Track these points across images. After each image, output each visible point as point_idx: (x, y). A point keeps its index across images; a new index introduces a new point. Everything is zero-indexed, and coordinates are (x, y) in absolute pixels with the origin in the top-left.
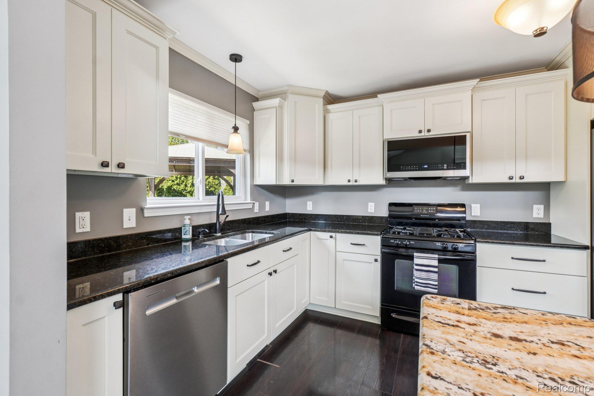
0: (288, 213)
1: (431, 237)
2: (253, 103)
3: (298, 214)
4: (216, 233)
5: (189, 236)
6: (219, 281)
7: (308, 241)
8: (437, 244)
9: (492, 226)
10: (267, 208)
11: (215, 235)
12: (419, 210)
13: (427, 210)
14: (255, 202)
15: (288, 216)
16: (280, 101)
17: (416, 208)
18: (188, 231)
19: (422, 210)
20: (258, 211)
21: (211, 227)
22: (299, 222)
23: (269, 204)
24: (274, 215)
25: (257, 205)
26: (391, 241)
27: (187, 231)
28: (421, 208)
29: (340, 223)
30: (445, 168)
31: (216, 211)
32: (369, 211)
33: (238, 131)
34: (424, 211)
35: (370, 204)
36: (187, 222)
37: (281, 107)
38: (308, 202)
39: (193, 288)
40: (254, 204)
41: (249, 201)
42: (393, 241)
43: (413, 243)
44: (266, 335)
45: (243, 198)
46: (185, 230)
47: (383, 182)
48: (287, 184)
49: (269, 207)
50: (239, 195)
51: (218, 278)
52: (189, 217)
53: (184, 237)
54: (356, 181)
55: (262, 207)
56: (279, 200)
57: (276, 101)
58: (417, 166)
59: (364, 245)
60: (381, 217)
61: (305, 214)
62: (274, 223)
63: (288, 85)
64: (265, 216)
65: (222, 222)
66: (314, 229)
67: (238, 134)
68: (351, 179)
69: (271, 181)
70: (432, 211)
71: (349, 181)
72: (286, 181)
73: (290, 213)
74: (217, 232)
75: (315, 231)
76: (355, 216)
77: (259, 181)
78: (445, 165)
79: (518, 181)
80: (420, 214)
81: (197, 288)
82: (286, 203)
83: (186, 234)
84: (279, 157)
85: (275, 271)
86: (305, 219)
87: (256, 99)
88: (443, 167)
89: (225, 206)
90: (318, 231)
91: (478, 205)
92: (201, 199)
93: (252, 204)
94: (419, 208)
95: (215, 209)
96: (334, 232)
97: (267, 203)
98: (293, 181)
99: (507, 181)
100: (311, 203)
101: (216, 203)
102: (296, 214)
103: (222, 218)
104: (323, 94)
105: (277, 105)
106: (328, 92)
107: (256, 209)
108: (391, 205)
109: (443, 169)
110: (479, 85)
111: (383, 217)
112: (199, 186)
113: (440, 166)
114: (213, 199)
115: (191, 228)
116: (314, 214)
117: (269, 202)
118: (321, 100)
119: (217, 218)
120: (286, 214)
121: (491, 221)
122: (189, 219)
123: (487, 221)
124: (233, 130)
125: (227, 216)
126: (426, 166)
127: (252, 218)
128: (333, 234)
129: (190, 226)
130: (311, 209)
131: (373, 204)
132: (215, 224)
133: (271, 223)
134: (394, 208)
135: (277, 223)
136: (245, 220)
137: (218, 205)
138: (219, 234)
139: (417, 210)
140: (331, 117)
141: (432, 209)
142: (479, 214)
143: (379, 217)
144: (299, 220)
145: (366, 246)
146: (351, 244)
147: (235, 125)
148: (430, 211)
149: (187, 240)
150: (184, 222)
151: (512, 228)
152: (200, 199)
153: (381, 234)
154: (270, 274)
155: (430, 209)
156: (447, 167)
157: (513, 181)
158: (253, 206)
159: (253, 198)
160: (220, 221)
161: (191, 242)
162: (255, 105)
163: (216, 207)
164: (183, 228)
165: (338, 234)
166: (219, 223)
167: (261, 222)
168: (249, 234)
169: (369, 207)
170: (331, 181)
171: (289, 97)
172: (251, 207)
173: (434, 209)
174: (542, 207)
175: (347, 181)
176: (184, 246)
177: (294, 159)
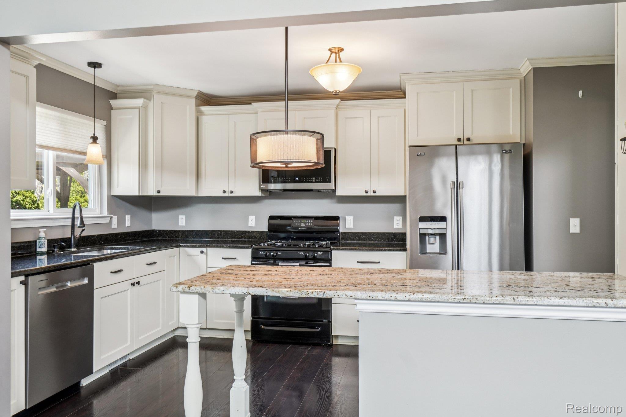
0: (155, 230)
1: (297, 248)
2: (110, 100)
3: (167, 230)
4: (70, 248)
5: (44, 249)
6: (87, 281)
7: (176, 258)
8: (300, 254)
9: (362, 237)
10: (128, 223)
11: (70, 250)
12: (298, 223)
13: (305, 223)
14: (113, 215)
15: (154, 234)
16: (144, 101)
17: (295, 221)
18: (44, 244)
19: (301, 223)
20: (116, 226)
21: (67, 241)
22: (169, 240)
23: (130, 219)
24: (136, 232)
25: (115, 219)
26: (260, 253)
27: (42, 244)
28: (299, 221)
29: (218, 239)
30: (314, 181)
31: (71, 224)
32: (250, 225)
33: (97, 141)
34: (303, 224)
35: (250, 217)
36: (42, 235)
37: (145, 107)
38: (180, 217)
39: (67, 284)
40: (111, 217)
41: (105, 214)
42: (262, 253)
43: (280, 253)
44: (129, 344)
45: (98, 210)
46: (40, 243)
47: (258, 194)
48: (152, 195)
49: (129, 223)
50: (93, 207)
51: (86, 279)
52: (45, 230)
53: (38, 250)
54: (231, 192)
55: (121, 221)
56: (143, 213)
57: (139, 102)
58: (289, 179)
59: (236, 258)
60: (261, 231)
61: (177, 230)
62: (137, 242)
63: (154, 84)
64: (126, 233)
65: (77, 236)
66: (183, 245)
67: (97, 144)
68: (226, 190)
69: (133, 191)
70: (309, 224)
71: (224, 192)
72: (151, 192)
73: (157, 230)
74: (73, 247)
75: (184, 246)
76: (234, 231)
77: (118, 191)
78: (314, 178)
79: (373, 194)
80: (298, 228)
81: (70, 284)
82: (152, 218)
83: (41, 247)
84: (143, 165)
85: (138, 283)
86: (176, 237)
87: (114, 96)
88: (312, 180)
89: (84, 219)
90: (188, 247)
91: (351, 218)
92: (52, 211)
93: (109, 218)
94: (298, 221)
95: (70, 223)
96: (205, 247)
97: (128, 218)
98: (159, 192)
99: (364, 194)
100: (184, 217)
101: (71, 216)
102: (165, 230)
103: (77, 232)
104: (195, 94)
105: (141, 105)
106: (201, 91)
107: (115, 224)
108: (271, 218)
109: (312, 182)
110: (341, 104)
111: (264, 231)
112: (49, 197)
113: (309, 179)
114: (67, 212)
115: (46, 241)
116: (187, 230)
117: (129, 216)
118: (193, 101)
119: (72, 232)
120: (153, 231)
121: (361, 233)
122: (44, 232)
123: (357, 233)
124: (91, 140)
125: (83, 230)
126: (297, 179)
127: (110, 234)
128: (204, 250)
129: (45, 239)
130: (184, 224)
131: (254, 217)
132: (70, 239)
133: (133, 241)
134: (273, 222)
135: (141, 241)
136: (101, 237)
137: (73, 218)
138: (75, 249)
139: (296, 223)
140: (204, 119)
141: (309, 221)
142: (352, 226)
143: (260, 231)
144: (169, 238)
145: (238, 260)
146: (223, 258)
147: (94, 134)
148: (307, 224)
149: (42, 254)
150: (39, 235)
151: (377, 238)
152: (50, 211)
153: (251, 247)
154: (133, 284)
155: (307, 221)
156: (315, 180)
157: (369, 194)
158: (111, 221)
159: (111, 210)
160: (75, 236)
161: (46, 256)
162: (114, 103)
163: (70, 220)
164: (38, 241)
165: (208, 249)
166: (74, 237)
167: (120, 239)
168: (107, 250)
169: (250, 221)
170: (205, 192)
171: (155, 96)
172: (108, 221)
173: (312, 221)
174: (400, 218)
175: (222, 192)
176: (40, 259)
177: (161, 167)
